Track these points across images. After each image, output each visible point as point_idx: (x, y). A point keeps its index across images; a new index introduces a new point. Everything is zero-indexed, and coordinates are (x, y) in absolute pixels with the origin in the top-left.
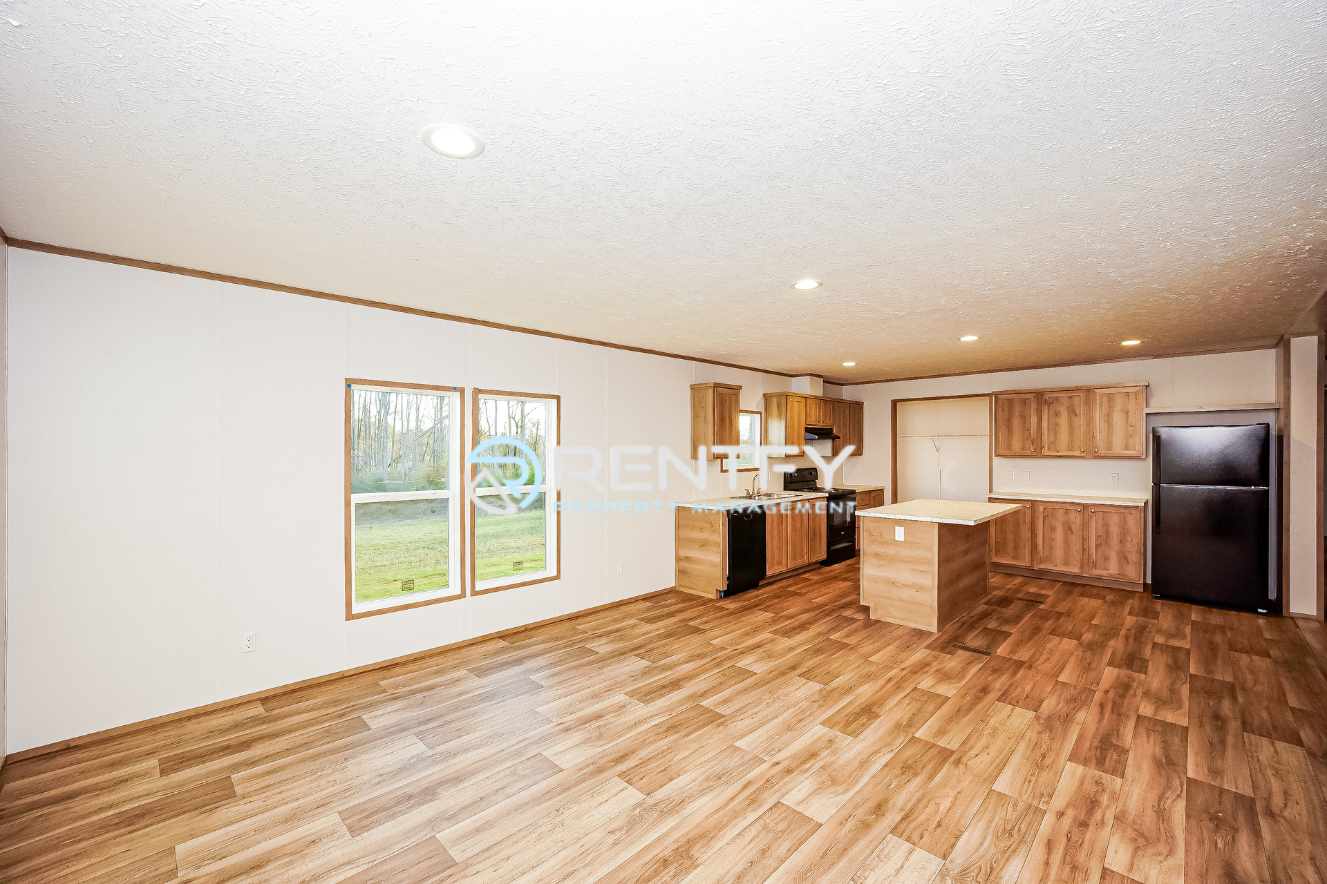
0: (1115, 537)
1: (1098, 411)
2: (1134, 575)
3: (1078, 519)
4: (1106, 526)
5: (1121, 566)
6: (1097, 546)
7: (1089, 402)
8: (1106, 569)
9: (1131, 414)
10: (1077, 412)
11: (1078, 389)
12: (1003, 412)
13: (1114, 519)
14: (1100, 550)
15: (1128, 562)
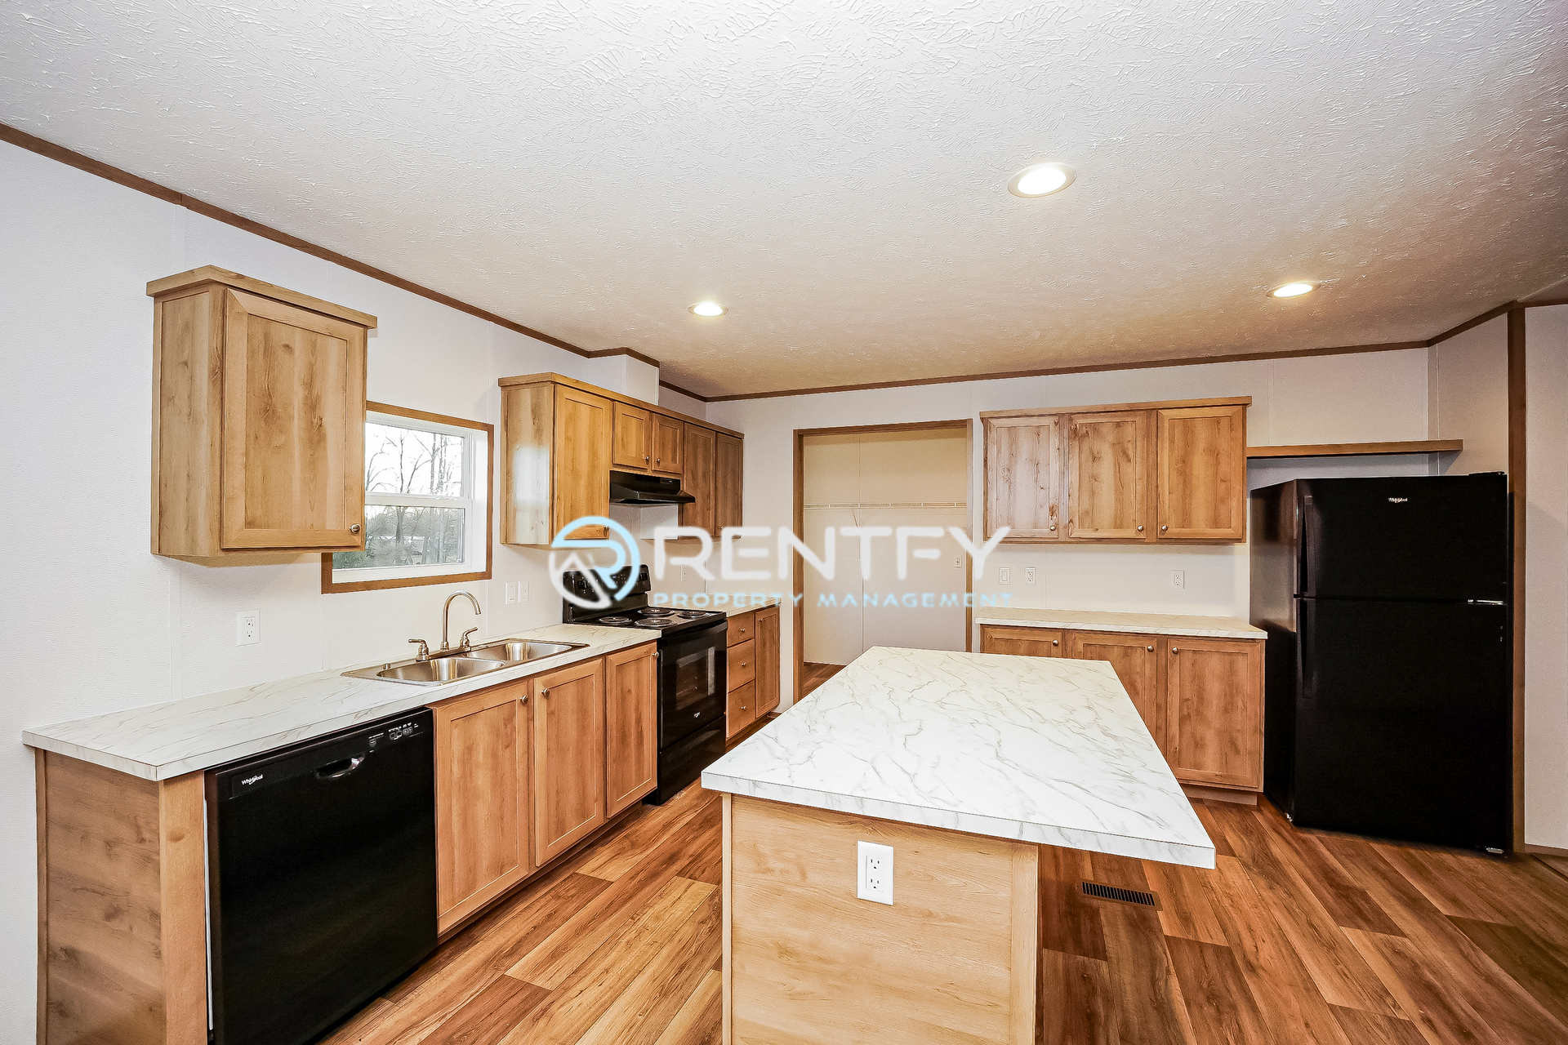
0: (1215, 702)
1: (1166, 452)
2: (1248, 776)
3: (1147, 666)
4: (1198, 679)
5: (1225, 761)
6: (1183, 719)
7: (1152, 435)
8: (1197, 766)
9: (1223, 458)
10: (1131, 453)
11: (1132, 410)
12: (999, 451)
13: (1214, 665)
14: (1188, 728)
15: (1237, 752)
